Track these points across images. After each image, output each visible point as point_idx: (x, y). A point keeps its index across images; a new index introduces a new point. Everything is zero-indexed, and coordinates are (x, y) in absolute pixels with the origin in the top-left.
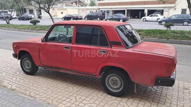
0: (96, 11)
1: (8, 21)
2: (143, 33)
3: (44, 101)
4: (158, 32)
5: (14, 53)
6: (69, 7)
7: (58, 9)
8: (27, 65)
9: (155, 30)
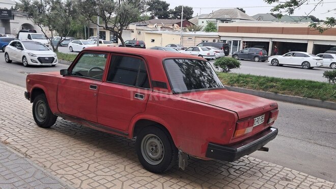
0: (214, 41)
1: (55, 47)
2: (278, 84)
3: (40, 162)
4: (307, 85)
5: (26, 91)
6: (167, 31)
7: (147, 33)
8: (41, 111)
9: (303, 81)
